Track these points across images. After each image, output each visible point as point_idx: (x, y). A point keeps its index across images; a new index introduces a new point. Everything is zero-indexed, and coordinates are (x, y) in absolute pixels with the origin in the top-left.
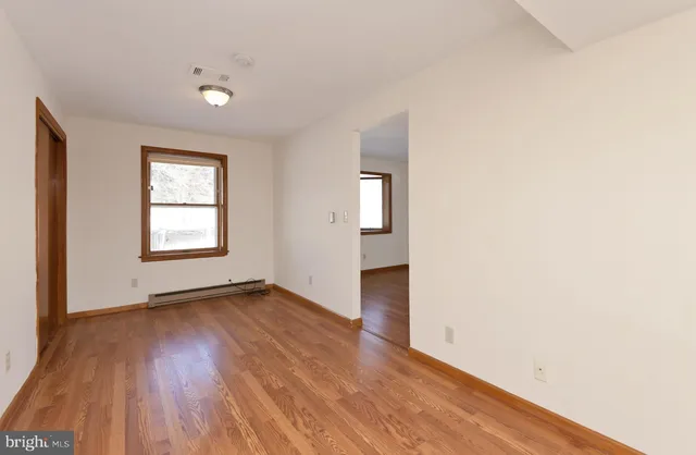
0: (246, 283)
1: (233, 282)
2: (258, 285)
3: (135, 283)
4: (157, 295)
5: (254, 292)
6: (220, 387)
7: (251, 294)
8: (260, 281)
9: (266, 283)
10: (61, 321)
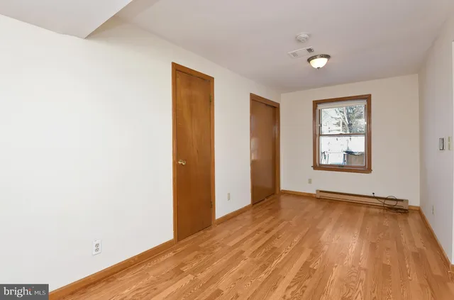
0: (386, 199)
1: (376, 195)
2: (400, 204)
3: (310, 181)
4: (321, 191)
5: (396, 209)
6: (289, 247)
7: (390, 208)
8: (402, 200)
9: (409, 204)
10: (277, 192)
